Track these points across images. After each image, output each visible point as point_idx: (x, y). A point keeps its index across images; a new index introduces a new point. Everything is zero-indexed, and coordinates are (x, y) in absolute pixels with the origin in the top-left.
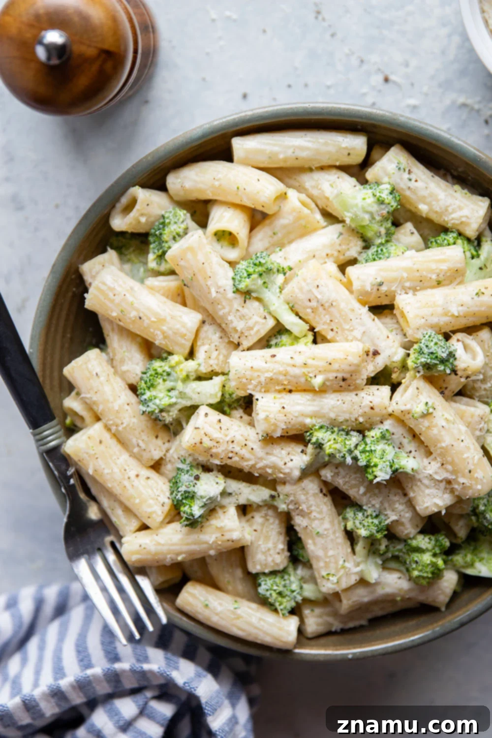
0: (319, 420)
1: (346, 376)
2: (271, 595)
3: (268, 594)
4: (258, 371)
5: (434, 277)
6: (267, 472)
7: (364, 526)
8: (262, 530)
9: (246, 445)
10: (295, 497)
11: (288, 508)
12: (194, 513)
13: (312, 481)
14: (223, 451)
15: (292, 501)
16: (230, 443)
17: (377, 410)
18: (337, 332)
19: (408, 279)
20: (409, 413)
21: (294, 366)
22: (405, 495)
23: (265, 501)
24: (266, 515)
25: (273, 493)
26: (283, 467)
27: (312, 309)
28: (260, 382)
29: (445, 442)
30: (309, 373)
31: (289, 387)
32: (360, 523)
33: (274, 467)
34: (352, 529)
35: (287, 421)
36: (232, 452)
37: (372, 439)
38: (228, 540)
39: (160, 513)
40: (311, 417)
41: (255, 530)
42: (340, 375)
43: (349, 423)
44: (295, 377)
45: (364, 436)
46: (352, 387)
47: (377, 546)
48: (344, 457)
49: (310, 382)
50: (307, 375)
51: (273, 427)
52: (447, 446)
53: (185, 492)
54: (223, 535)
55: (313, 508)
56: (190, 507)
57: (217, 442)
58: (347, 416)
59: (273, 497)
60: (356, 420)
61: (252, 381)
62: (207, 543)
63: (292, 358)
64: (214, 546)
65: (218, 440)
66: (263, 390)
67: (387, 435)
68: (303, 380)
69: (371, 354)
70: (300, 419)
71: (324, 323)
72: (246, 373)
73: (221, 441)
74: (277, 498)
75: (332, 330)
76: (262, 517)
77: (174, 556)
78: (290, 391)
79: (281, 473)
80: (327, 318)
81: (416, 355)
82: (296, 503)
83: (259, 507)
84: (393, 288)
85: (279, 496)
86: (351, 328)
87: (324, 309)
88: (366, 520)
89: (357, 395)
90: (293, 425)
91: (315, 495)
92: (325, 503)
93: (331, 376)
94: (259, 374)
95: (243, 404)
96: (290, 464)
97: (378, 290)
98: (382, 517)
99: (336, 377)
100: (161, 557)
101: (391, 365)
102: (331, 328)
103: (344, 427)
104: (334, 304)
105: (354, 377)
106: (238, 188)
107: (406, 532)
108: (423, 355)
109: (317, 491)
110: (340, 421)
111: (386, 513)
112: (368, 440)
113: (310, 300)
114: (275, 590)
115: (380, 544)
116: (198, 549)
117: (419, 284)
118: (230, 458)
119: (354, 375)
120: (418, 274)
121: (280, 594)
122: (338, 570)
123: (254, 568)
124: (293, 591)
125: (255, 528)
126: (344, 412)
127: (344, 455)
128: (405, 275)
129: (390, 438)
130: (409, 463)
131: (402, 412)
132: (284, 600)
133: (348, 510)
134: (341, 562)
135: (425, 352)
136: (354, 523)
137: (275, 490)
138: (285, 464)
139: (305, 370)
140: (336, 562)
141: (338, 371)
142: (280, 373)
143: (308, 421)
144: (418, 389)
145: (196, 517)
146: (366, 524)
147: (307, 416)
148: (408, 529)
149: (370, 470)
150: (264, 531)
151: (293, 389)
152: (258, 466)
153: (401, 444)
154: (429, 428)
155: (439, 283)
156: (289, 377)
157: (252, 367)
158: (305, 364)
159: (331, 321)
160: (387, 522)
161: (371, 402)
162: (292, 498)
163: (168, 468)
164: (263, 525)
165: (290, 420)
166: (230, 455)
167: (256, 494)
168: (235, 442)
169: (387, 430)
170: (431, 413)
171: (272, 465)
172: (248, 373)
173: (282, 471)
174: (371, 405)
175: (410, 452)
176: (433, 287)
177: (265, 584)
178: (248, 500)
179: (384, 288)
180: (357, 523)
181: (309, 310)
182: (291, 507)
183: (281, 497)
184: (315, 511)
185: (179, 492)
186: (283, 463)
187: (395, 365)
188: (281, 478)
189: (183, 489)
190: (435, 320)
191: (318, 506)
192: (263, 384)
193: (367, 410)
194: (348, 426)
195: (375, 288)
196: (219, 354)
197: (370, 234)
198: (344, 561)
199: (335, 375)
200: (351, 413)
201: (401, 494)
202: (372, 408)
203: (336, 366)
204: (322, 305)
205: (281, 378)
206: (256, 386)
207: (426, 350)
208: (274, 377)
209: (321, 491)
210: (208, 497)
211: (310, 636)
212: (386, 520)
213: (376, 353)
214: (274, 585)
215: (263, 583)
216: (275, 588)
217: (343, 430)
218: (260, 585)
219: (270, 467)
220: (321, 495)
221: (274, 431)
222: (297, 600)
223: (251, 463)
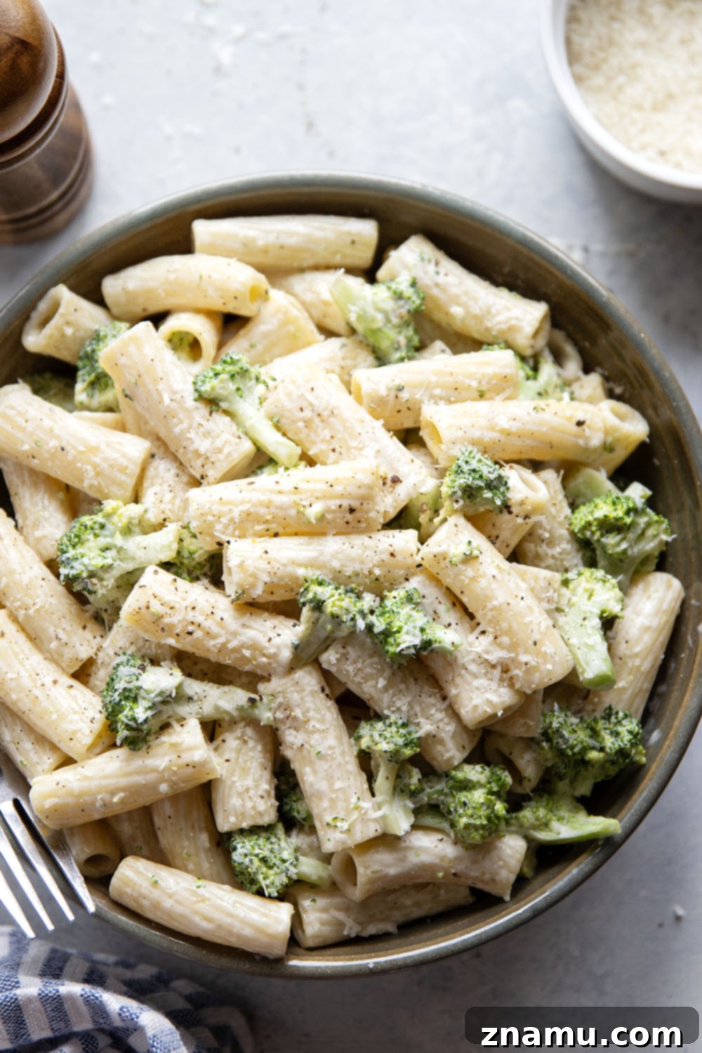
0: (318, 573)
1: (355, 504)
2: (251, 861)
3: (247, 861)
4: (229, 503)
5: (474, 384)
6: (244, 657)
7: (385, 738)
8: (237, 759)
9: (212, 613)
10: (284, 697)
11: (275, 718)
12: (136, 716)
13: (310, 673)
14: (180, 622)
15: (280, 705)
16: (190, 609)
17: (399, 557)
18: (341, 453)
19: (438, 386)
20: (444, 559)
21: (280, 492)
22: (444, 698)
23: (240, 709)
24: (243, 734)
25: (253, 696)
26: (267, 644)
27: (305, 422)
28: (232, 520)
29: (497, 599)
30: (301, 500)
31: (274, 527)
32: (380, 735)
33: (254, 647)
34: (368, 747)
35: (272, 571)
36: (192, 623)
37: (395, 600)
38: (188, 765)
39: (87, 732)
40: (306, 566)
41: (228, 761)
42: (346, 503)
43: (360, 580)
44: (281, 508)
45: (383, 599)
46: (363, 525)
47: (406, 781)
48: (353, 619)
49: (303, 514)
50: (298, 504)
51: (251, 580)
52: (500, 605)
53: (125, 689)
54: (179, 757)
55: (311, 714)
56: (131, 709)
57: (172, 608)
58: (357, 567)
59: (252, 701)
60: (371, 572)
61: (222, 519)
62: (154, 770)
63: (277, 482)
64: (166, 775)
65: (172, 605)
66: (237, 533)
67: (415, 596)
68: (293, 512)
69: (389, 481)
70: (290, 569)
71: (324, 440)
72: (213, 508)
73: (177, 606)
74: (258, 703)
75: (334, 450)
76: (238, 738)
77: (107, 797)
78: (276, 535)
79: (264, 655)
80: (326, 434)
81: (453, 477)
82: (286, 707)
83: (233, 722)
84: (418, 396)
85: (261, 699)
86: (361, 445)
87: (323, 421)
88: (389, 729)
89: (370, 537)
90: (281, 579)
91: (312, 693)
92: (329, 708)
93: (333, 504)
94: (231, 507)
95: (209, 573)
96: (277, 640)
97: (397, 397)
98: (412, 728)
99: (340, 506)
100: (87, 798)
101: (417, 498)
102: (332, 447)
103: (353, 586)
104: (336, 412)
105: (365, 506)
106: (201, 277)
107: (447, 755)
108: (461, 475)
109: (317, 688)
110: (348, 573)
111: (417, 721)
112: (388, 603)
113: (302, 410)
114: (257, 855)
115: (410, 777)
116: (143, 782)
117: (454, 394)
118: (190, 633)
119: (365, 503)
120: (450, 379)
121: (264, 860)
122: (349, 812)
123: (225, 823)
124: (284, 861)
125: (227, 757)
126: (353, 560)
127: (354, 615)
128: (434, 378)
129: (419, 601)
130: (448, 635)
131: (435, 556)
132: (271, 872)
133: (363, 724)
134: (354, 800)
135: (464, 470)
136: (372, 736)
137: (256, 692)
138: (270, 640)
139: (296, 498)
140: (347, 800)
141: (342, 496)
142: (261, 504)
143: (301, 572)
144: (456, 526)
145: (140, 720)
146: (388, 735)
147: (300, 565)
148: (451, 751)
149: (391, 640)
150: (240, 760)
151: (280, 530)
152: (231, 645)
153: (435, 612)
154: (473, 579)
155: (482, 395)
156: (273, 510)
157: (221, 499)
158: (296, 488)
159: (332, 437)
160: (418, 735)
161: (391, 546)
162: (280, 700)
163: (100, 677)
164: (239, 751)
165: (276, 570)
166: (190, 628)
167: (227, 699)
168: (197, 608)
169: (415, 589)
170: (477, 557)
171: (250, 643)
172: (216, 508)
173: (265, 651)
174: (391, 549)
175: (449, 625)
176: (474, 399)
177: (243, 847)
178: (217, 708)
179: (405, 395)
180: (377, 737)
181: (301, 424)
182: (279, 715)
183: (265, 699)
184: (314, 718)
185: (116, 690)
186: (267, 639)
187: (424, 499)
188: (263, 663)
189: (120, 685)
190: (477, 434)
191: (317, 710)
192: (237, 520)
193: (386, 557)
194: (359, 585)
195: (393, 394)
196: (174, 497)
197: (384, 344)
198: (359, 799)
199: (338, 502)
200: (362, 562)
201: (438, 695)
202: (392, 555)
203: (339, 489)
204: (319, 415)
205: (263, 511)
206: (226, 526)
207: (466, 468)
208: (252, 510)
209: (323, 690)
210: (157, 692)
211: (310, 943)
212: (417, 732)
213: (396, 480)
214: (256, 848)
215: (239, 846)
216: (257, 851)
217: (352, 591)
218: (235, 849)
219: (248, 648)
220: (322, 696)
221: (253, 586)
222: (289, 873)
223: (221, 640)
